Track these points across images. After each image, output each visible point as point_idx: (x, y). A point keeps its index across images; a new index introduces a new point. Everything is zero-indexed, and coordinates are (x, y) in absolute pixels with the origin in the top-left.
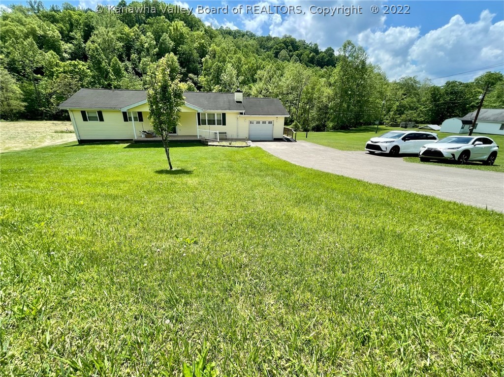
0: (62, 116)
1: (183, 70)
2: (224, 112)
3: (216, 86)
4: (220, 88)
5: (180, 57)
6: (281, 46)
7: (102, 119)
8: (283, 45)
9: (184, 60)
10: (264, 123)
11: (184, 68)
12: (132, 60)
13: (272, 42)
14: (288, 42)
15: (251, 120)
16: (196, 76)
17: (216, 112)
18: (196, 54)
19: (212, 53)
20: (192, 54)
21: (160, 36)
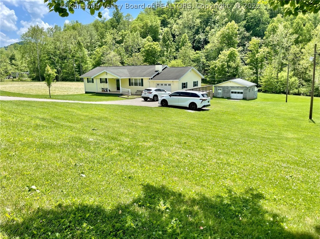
0: (81, 80)
2: (142, 78)
7: (93, 82)
10: (166, 85)
15: (158, 83)
17: (138, 78)
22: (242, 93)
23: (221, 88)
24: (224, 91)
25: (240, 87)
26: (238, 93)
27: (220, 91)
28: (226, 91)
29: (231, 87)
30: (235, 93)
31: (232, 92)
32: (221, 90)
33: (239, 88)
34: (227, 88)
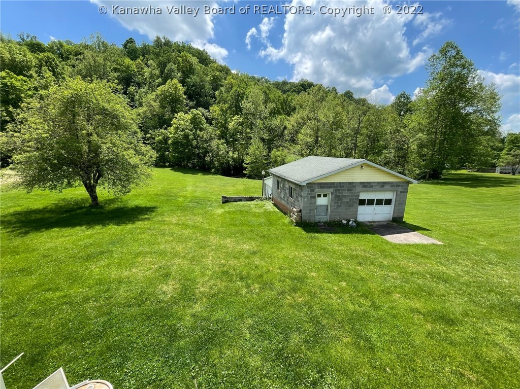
1: (191, 103)
3: (235, 117)
4: (241, 120)
5: (188, 89)
6: (299, 89)
8: (301, 88)
9: (193, 92)
11: (193, 101)
12: (129, 93)
13: (289, 85)
14: (305, 85)
16: (207, 110)
18: (208, 87)
19: (227, 86)
20: (203, 87)
21: (165, 66)
22: (388, 202)
23: (329, 191)
24: (337, 200)
25: (389, 183)
26: (379, 202)
27: (322, 201)
28: (345, 200)
29: (361, 183)
30: (371, 202)
31: (362, 202)
32: (325, 196)
33: (386, 187)
34: (349, 190)
